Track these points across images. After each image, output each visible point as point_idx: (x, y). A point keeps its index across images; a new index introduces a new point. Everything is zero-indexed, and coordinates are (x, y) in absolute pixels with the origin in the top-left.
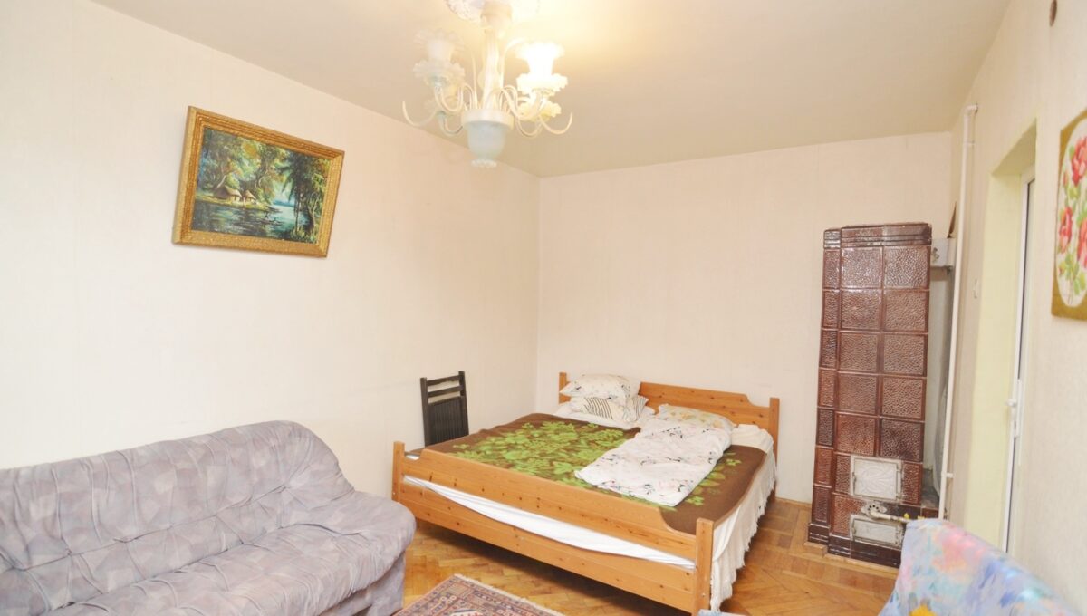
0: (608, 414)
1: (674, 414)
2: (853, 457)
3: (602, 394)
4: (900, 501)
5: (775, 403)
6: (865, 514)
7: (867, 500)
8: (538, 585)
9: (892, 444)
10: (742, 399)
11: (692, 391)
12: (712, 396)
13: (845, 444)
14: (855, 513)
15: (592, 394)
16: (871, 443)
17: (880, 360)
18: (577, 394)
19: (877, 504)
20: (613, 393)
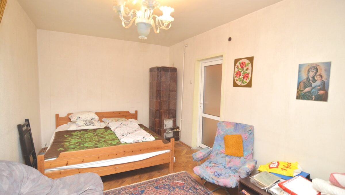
0: (93, 125)
1: (112, 120)
2: (165, 120)
3: (89, 118)
4: (173, 128)
5: (136, 112)
6: (167, 132)
7: (167, 129)
8: (118, 182)
9: (171, 115)
10: (128, 112)
11: (113, 112)
12: (120, 113)
13: (163, 118)
14: (165, 133)
15: (85, 119)
16: (168, 116)
17: (169, 97)
18: (78, 120)
19: (169, 129)
20: (94, 117)
